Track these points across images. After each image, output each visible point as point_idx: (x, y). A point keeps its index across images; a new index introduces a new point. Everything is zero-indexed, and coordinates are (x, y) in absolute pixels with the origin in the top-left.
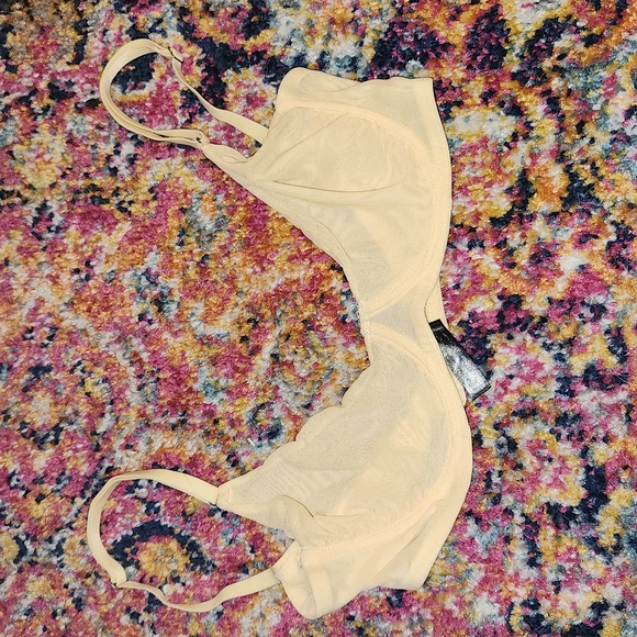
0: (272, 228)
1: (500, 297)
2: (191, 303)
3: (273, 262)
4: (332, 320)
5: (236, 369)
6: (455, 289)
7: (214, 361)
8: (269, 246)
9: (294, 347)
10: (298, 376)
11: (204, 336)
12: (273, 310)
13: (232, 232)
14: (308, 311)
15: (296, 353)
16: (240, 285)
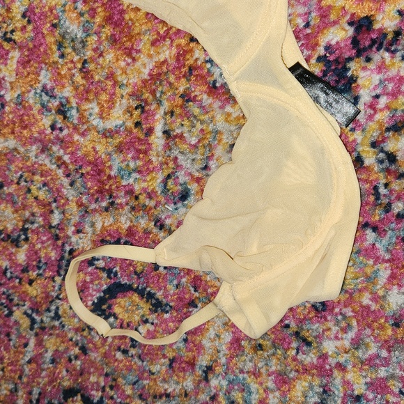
0: (130, 19)
1: (351, 23)
2: (86, 106)
3: (138, 51)
4: (205, 88)
5: (139, 151)
6: (306, 28)
7: (120, 149)
8: (132, 37)
9: (179, 120)
10: (190, 144)
11: (106, 130)
12: (153, 93)
13: (98, 33)
14: (182, 86)
15: (182, 125)
16: (119, 79)
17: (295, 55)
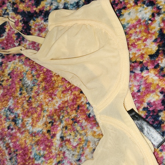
1: (162, 93)
2: (26, 119)
4: (84, 117)
5: (46, 146)
6: (138, 93)
7: (37, 143)
8: (54, 88)
9: (69, 132)
10: (73, 146)
11: (33, 132)
12: (59, 116)
13: (38, 85)
14: (73, 114)
15: (70, 135)
16: (44, 107)
17: (131, 105)
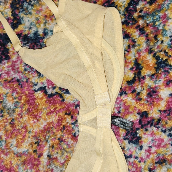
0: (38, 103)
1: (138, 113)
2: (10, 140)
3: (40, 117)
4: (70, 136)
5: (34, 165)
6: (118, 114)
7: (24, 163)
8: (38, 110)
9: (56, 151)
10: (60, 163)
11: (18, 153)
12: (45, 136)
13: (21, 107)
14: (60, 134)
15: (57, 153)
16: (29, 129)
